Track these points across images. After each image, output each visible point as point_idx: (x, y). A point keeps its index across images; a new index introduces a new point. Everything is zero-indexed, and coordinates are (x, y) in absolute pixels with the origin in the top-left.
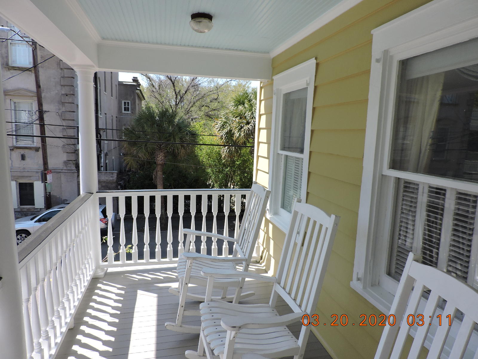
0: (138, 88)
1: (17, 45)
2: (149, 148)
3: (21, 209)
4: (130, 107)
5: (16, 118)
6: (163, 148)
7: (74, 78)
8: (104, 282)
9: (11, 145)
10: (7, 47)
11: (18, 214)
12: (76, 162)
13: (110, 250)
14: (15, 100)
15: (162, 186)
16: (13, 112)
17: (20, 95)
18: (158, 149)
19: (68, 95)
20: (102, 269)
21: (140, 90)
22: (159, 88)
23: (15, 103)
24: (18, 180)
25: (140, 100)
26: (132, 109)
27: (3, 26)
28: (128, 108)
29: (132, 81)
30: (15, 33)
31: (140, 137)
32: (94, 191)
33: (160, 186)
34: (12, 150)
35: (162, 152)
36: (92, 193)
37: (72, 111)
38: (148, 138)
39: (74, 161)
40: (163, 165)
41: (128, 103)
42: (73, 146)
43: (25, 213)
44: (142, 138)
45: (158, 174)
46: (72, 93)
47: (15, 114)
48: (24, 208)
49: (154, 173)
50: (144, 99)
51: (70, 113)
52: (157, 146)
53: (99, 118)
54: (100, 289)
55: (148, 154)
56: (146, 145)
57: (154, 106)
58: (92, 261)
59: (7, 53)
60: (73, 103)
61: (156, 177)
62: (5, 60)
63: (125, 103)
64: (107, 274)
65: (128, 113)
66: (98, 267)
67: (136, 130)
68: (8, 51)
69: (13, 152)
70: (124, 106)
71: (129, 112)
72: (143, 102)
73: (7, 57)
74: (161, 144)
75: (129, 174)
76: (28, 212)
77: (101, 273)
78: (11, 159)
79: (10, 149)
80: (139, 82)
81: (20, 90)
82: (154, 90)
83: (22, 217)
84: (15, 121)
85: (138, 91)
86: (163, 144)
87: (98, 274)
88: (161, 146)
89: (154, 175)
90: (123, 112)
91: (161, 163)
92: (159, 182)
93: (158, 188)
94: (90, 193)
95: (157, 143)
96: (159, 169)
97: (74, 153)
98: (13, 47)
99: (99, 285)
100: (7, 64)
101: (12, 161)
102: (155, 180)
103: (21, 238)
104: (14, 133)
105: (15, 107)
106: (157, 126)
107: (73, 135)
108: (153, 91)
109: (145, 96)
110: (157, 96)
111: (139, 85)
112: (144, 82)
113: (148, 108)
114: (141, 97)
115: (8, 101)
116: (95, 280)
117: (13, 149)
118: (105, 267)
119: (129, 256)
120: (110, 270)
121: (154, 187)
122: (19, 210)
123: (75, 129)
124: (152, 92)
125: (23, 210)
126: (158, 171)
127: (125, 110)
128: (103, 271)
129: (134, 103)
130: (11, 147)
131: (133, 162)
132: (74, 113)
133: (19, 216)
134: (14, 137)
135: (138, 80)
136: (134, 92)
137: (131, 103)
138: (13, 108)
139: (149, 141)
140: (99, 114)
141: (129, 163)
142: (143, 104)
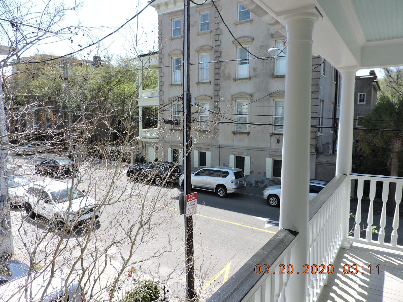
0: (375, 80)
1: (280, 60)
2: (385, 136)
3: (274, 179)
4: (365, 98)
5: (275, 113)
6: (401, 136)
7: (319, 78)
8: (350, 254)
9: (271, 132)
10: (274, 62)
11: (271, 183)
12: (316, 146)
13: (357, 227)
14: (276, 100)
15: (397, 173)
16: (274, 108)
17: (280, 95)
18: (395, 137)
19: (314, 93)
20: (349, 242)
21: (377, 82)
22: (397, 78)
23: (276, 102)
24: (273, 158)
25: (376, 90)
26: (367, 100)
27: (273, 48)
28: (364, 99)
29: (369, 74)
30: (281, 51)
31: (376, 126)
32: (348, 174)
33: (394, 173)
34: (271, 136)
35: (399, 140)
36: (346, 175)
37: (316, 105)
38: (384, 126)
39: (315, 145)
40: (398, 153)
41: (364, 95)
42: (314, 133)
43: (276, 182)
44: (378, 126)
45: (393, 161)
46: (317, 90)
47: (276, 109)
48: (275, 179)
49: (389, 160)
50: (380, 90)
51: (315, 107)
52: (394, 134)
53: (337, 109)
54: (347, 258)
55: (384, 141)
56: (382, 133)
57: (390, 96)
58: (341, 232)
59: (274, 67)
60: (317, 99)
61: (390, 165)
62: (272, 71)
63: (361, 95)
64: (352, 247)
65: (362, 104)
66: (345, 239)
67: (372, 119)
68: (274, 65)
69: (272, 137)
70: (360, 97)
71: (364, 103)
72: (378, 92)
73: (274, 69)
74: (399, 132)
75: (360, 159)
76: (278, 182)
77: (348, 246)
78: (270, 142)
79: (270, 135)
80: (376, 75)
81: (280, 92)
82: (392, 80)
83: (273, 185)
84: (275, 114)
85: (375, 83)
86: (400, 132)
87: (345, 245)
88: (398, 134)
89: (389, 162)
90: (358, 103)
91: (397, 150)
92: (393, 169)
93: (392, 175)
94: (345, 175)
95: (394, 132)
96: (394, 156)
97: (315, 139)
98: (278, 62)
99: (346, 255)
100: (273, 74)
101: (271, 144)
102: (389, 167)
103: (272, 200)
104: (274, 124)
105: (276, 104)
106: (396, 114)
107: (315, 124)
108: (390, 81)
109: (381, 87)
110: (394, 85)
111: (376, 77)
112: (380, 74)
113: (383, 98)
114: (377, 88)
115: (272, 101)
116: (342, 250)
117: (272, 134)
118: (351, 241)
119: (375, 237)
120: (355, 244)
121: (387, 173)
122: (272, 179)
123: (317, 120)
124: (388, 83)
125: (275, 180)
126: (393, 159)
127: (360, 101)
128: (349, 244)
129: (369, 94)
130: (271, 133)
131: (367, 148)
132: (317, 107)
133: (272, 184)
134: (274, 126)
135: (375, 73)
136: (370, 85)
137: (367, 95)
138: (274, 106)
139: (386, 129)
140: (337, 106)
141: (363, 149)
142: (379, 94)
